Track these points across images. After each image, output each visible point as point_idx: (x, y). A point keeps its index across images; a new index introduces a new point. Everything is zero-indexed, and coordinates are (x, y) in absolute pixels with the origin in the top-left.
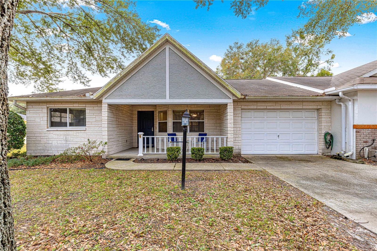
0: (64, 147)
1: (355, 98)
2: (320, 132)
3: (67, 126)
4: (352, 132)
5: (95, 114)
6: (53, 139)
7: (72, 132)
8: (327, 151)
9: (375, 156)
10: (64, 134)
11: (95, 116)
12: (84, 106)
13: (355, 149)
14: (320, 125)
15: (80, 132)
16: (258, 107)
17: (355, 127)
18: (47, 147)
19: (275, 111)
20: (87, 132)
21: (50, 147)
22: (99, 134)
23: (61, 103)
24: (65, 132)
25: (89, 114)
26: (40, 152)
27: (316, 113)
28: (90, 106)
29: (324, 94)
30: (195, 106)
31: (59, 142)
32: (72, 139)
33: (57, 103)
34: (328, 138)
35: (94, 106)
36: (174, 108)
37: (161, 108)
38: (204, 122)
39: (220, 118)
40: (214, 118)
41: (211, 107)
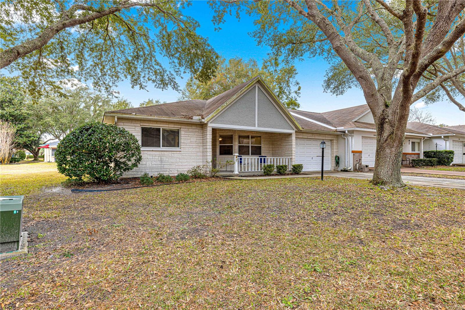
0: (159, 168)
1: (353, 135)
2: (333, 155)
3: (160, 147)
4: (351, 155)
5: (189, 136)
6: (147, 160)
7: (168, 152)
8: (336, 168)
9: (362, 168)
10: (158, 154)
11: (189, 138)
12: (180, 127)
13: (352, 165)
14: (332, 150)
15: (175, 152)
16: (304, 137)
17: (353, 152)
18: (141, 168)
19: (311, 140)
20: (182, 153)
21: (144, 168)
22: (193, 155)
23: (156, 123)
24: (160, 152)
25: (184, 135)
26: (132, 174)
27: (330, 142)
28: (184, 127)
29: (336, 131)
30: (255, 133)
31: (154, 163)
32: (167, 159)
33: (151, 122)
34: (337, 159)
35: (189, 127)
36: (240, 133)
37: (223, 132)
38: (261, 146)
39: (272, 144)
40: (268, 143)
41: (266, 134)
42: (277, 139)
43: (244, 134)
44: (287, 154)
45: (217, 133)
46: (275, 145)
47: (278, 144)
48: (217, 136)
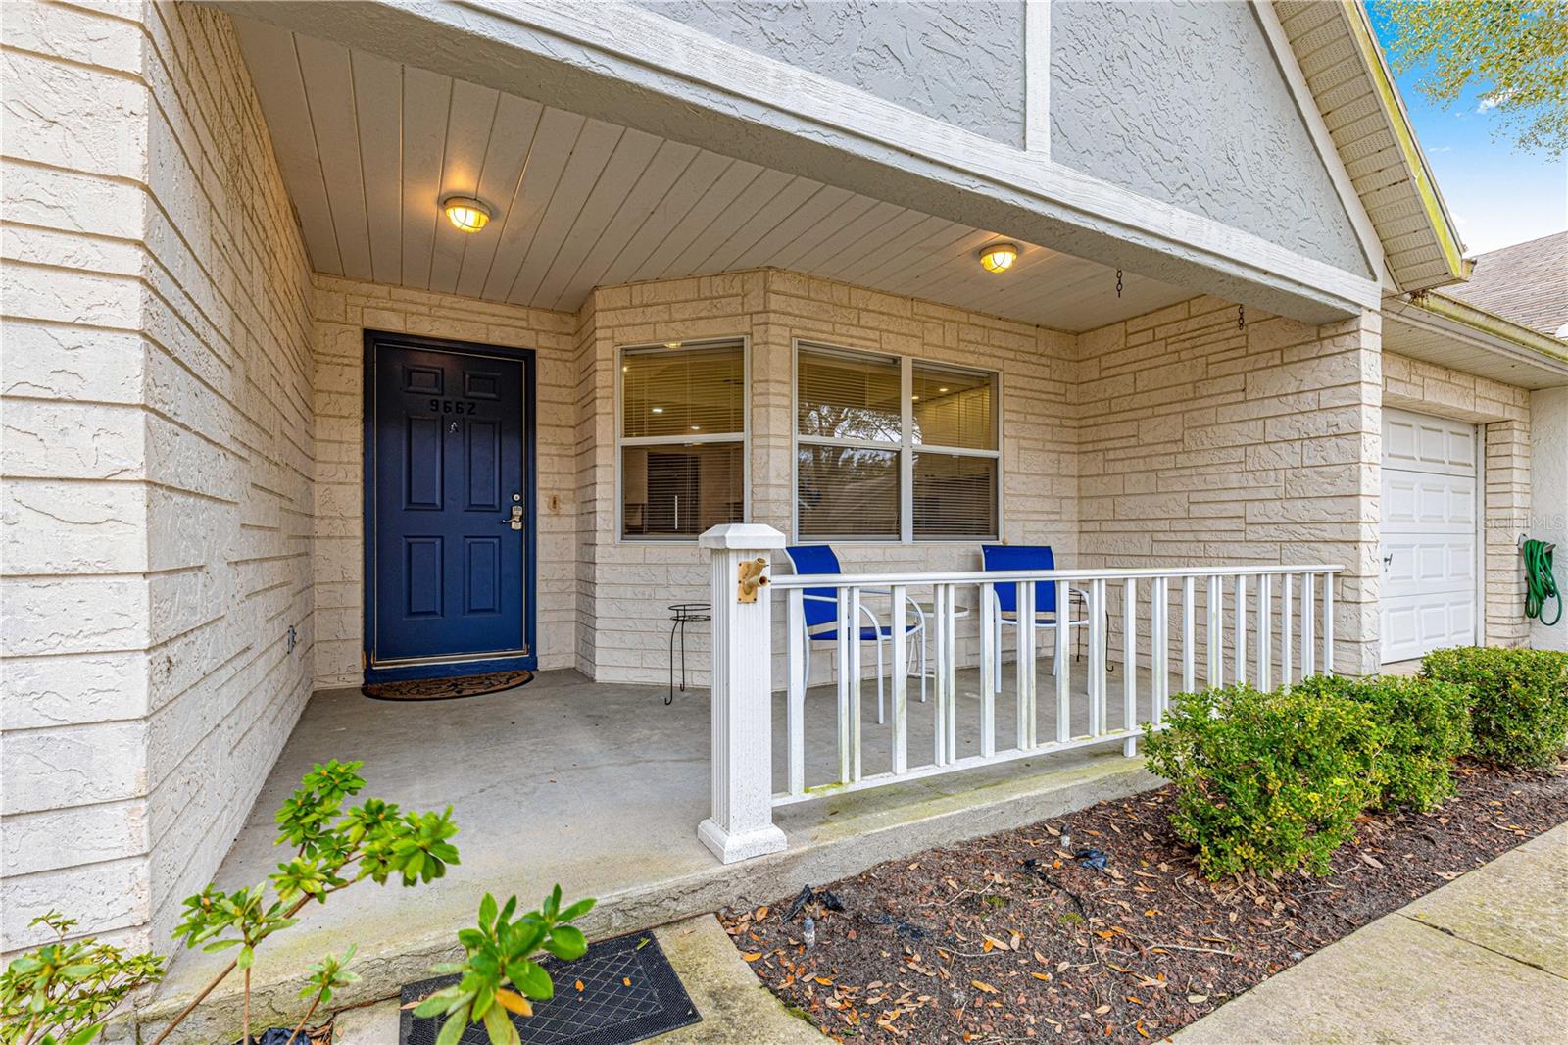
2: (1496, 537)
36: (809, 330)
37: (654, 324)
38: (996, 460)
39: (1079, 443)
40: (1049, 438)
41: (1034, 359)
42: (1139, 400)
43: (851, 337)
44: (1273, 527)
45: (597, 332)
46: (1108, 450)
47: (1148, 439)
48: (599, 365)
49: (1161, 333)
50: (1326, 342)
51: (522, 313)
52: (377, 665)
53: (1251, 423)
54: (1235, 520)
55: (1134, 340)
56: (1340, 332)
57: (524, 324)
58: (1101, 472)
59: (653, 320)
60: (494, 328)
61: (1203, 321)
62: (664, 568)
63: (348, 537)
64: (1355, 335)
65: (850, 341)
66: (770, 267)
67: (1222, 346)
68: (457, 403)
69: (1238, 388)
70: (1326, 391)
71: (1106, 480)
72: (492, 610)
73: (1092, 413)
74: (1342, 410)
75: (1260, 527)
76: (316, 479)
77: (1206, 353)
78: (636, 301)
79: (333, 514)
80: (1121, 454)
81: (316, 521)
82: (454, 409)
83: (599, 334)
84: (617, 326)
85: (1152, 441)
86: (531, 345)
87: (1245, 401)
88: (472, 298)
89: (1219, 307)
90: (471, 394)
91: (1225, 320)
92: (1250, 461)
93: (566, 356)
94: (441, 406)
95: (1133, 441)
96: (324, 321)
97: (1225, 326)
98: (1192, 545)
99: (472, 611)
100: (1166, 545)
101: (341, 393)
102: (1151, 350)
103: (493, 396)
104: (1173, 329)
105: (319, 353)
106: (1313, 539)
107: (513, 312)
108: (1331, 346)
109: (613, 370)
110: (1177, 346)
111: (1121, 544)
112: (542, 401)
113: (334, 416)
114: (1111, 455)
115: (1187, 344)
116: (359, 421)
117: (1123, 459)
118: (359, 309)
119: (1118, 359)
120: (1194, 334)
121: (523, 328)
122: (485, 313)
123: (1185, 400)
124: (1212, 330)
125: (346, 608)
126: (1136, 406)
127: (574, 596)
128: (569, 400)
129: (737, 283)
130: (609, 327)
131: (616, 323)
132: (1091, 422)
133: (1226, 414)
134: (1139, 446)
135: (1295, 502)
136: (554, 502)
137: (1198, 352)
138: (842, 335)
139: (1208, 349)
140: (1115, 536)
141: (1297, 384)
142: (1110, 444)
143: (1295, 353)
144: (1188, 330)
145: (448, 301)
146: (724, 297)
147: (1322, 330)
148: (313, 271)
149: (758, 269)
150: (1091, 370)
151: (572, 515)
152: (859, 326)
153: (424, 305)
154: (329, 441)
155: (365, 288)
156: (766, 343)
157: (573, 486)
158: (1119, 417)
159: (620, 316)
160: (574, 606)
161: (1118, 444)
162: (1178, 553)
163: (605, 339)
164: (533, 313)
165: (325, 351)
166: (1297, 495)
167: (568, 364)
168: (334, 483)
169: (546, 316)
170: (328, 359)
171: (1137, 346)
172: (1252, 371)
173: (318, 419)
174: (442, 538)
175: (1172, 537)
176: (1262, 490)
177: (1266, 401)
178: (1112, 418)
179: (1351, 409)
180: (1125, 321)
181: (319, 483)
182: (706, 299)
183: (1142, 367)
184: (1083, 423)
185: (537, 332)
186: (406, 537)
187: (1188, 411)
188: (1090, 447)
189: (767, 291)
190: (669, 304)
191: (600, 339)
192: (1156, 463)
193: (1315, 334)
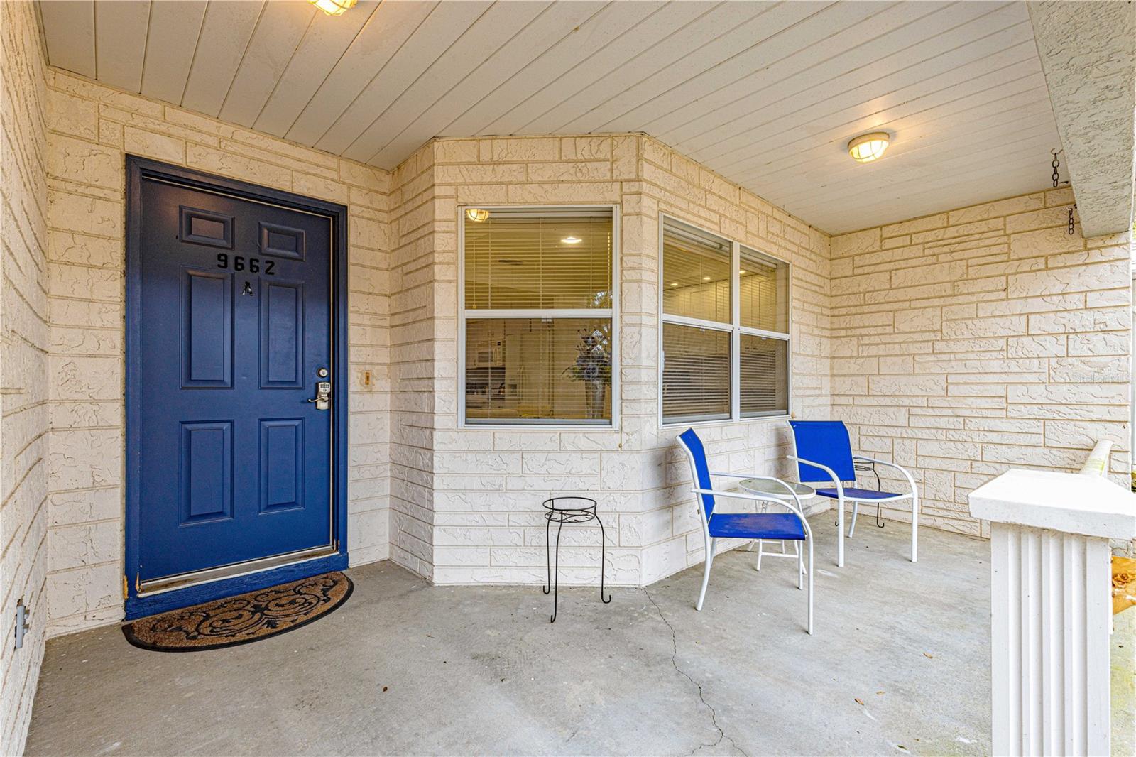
36: (672, 205)
37: (508, 184)
38: (786, 342)
39: (832, 329)
40: (815, 324)
41: (808, 254)
42: (895, 295)
43: (700, 217)
44: (1036, 407)
45: (436, 188)
46: (862, 336)
47: (904, 328)
48: (438, 226)
49: (916, 239)
50: (1093, 252)
51: (332, 162)
52: (143, 591)
53: (1013, 318)
54: (996, 399)
55: (888, 244)
56: (1108, 243)
57: (334, 175)
58: (855, 354)
59: (505, 179)
60: (300, 175)
61: (963, 230)
62: (518, 456)
63: (101, 428)
64: (1125, 247)
65: (700, 221)
66: (642, 133)
67: (982, 252)
68: (252, 260)
69: (1000, 287)
70: (1092, 294)
71: (860, 361)
72: (294, 504)
73: (845, 304)
74: (1111, 310)
75: (1022, 406)
76: (51, 350)
77: (966, 257)
78: (485, 157)
79: (77, 396)
80: (876, 340)
81: (51, 407)
82: (247, 267)
83: (438, 191)
84: (461, 184)
85: (908, 330)
86: (342, 200)
87: (1007, 298)
88: (275, 137)
89: (979, 218)
90: (270, 250)
91: (986, 229)
92: (1012, 351)
93: (380, 216)
94: (231, 262)
95: (888, 330)
96: (63, 134)
97: (985, 235)
98: (951, 419)
99: (269, 507)
100: (923, 418)
101: (90, 235)
102: (907, 253)
103: (295, 254)
104: (931, 236)
105: (56, 178)
106: (1079, 418)
107: (321, 159)
108: (1099, 256)
109: (456, 233)
110: (936, 251)
111: (876, 416)
112: (354, 265)
113: (80, 265)
114: (866, 340)
115: (946, 249)
116: (118, 274)
117: (878, 344)
118: (119, 127)
119: (874, 259)
120: (954, 241)
121: (332, 180)
122: (288, 157)
123: (943, 297)
124: (973, 238)
125: (97, 522)
126: (891, 299)
127: (388, 481)
128: (385, 266)
129: (605, 147)
130: (450, 184)
131: (460, 180)
132: (844, 311)
133: (988, 309)
134: (894, 333)
135: (1060, 386)
136: (368, 378)
137: (956, 256)
138: (695, 215)
139: (968, 254)
140: (872, 408)
141: (1063, 286)
142: (863, 331)
143: (1060, 261)
144: (946, 237)
145: (243, 135)
146: (590, 161)
147: (1089, 242)
148: (48, 64)
149: (629, 134)
150: (845, 267)
151: (386, 393)
152: (705, 207)
153: (210, 135)
154: (73, 299)
155: (127, 100)
156: (638, 214)
157: (387, 360)
158: (874, 308)
159: (465, 173)
160: (389, 493)
161: (873, 331)
162: (936, 425)
163: (446, 197)
164: (344, 165)
165: (66, 176)
166: (1063, 380)
167: (382, 226)
168: (80, 356)
169: (357, 169)
170: (71, 187)
171: (892, 249)
172: (1015, 274)
173: (54, 267)
174: (232, 422)
175: (931, 411)
176: (1025, 375)
177: (1029, 300)
178: (866, 309)
179: (1120, 309)
180: (881, 227)
181: (54, 355)
182: (568, 162)
183: (898, 267)
184: (836, 312)
185: (349, 187)
186: (183, 423)
187: (946, 306)
188: (843, 333)
189: (639, 158)
190: (526, 164)
191: (440, 197)
192: (913, 349)
193: (1082, 244)
